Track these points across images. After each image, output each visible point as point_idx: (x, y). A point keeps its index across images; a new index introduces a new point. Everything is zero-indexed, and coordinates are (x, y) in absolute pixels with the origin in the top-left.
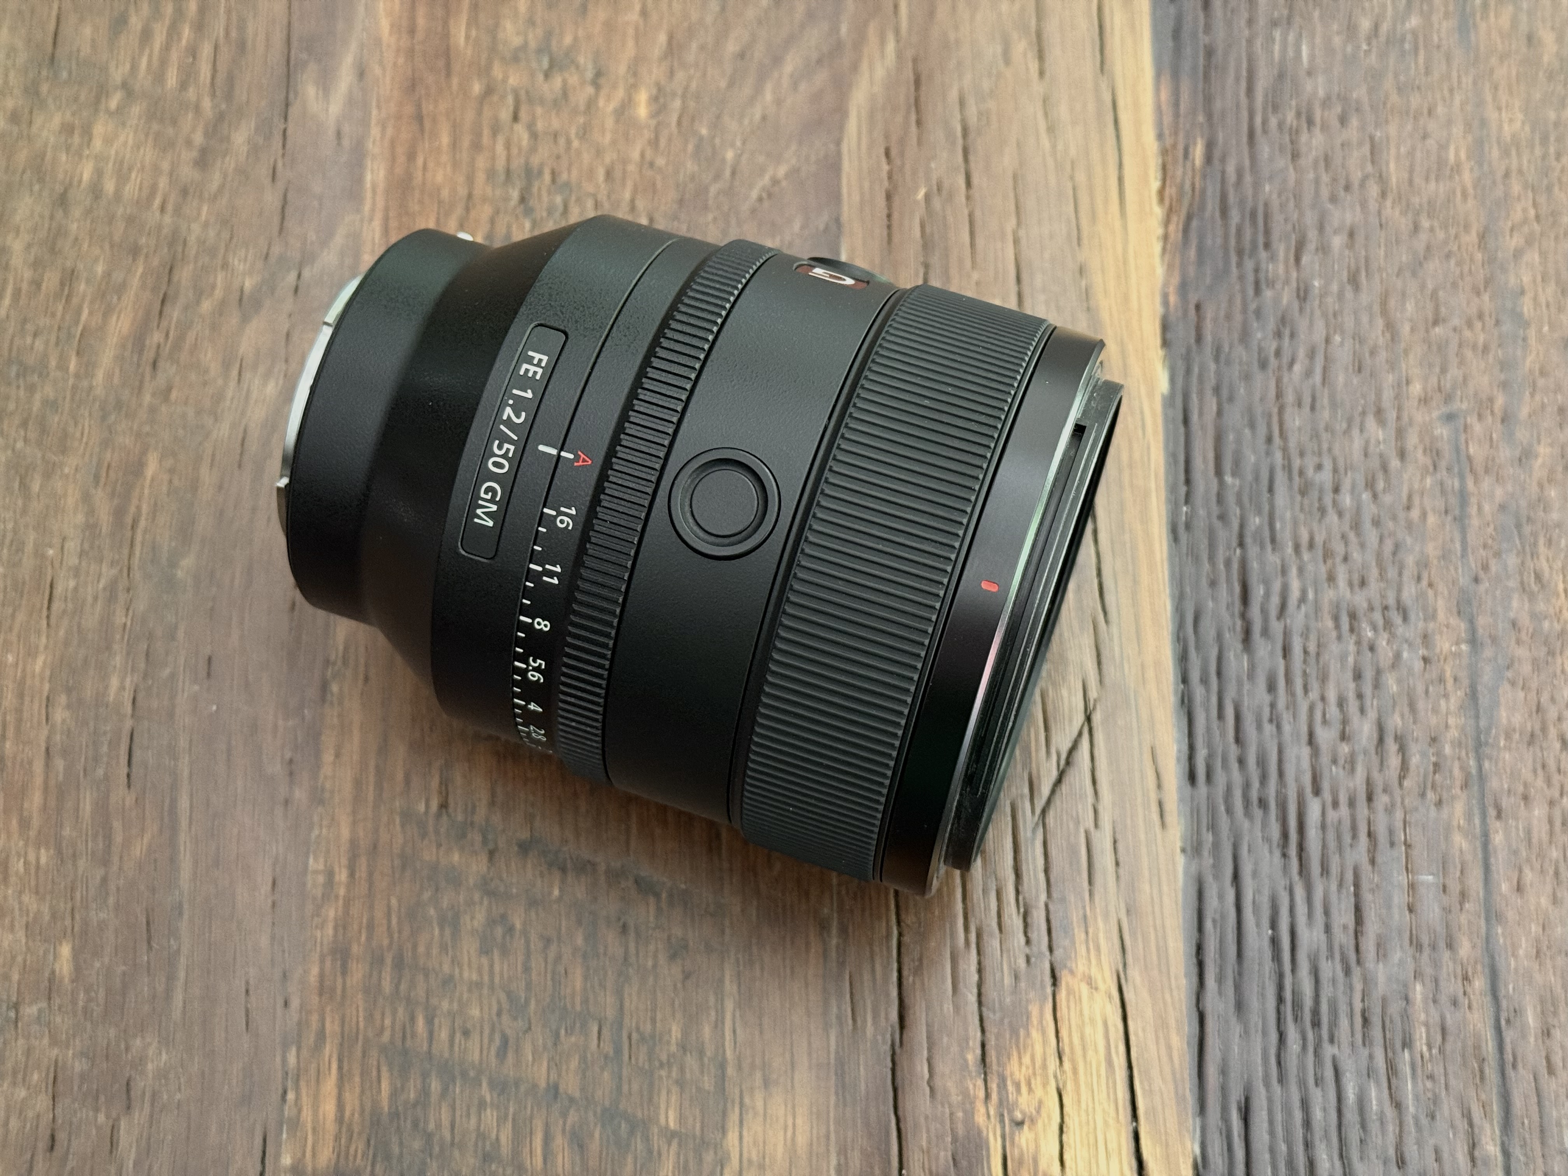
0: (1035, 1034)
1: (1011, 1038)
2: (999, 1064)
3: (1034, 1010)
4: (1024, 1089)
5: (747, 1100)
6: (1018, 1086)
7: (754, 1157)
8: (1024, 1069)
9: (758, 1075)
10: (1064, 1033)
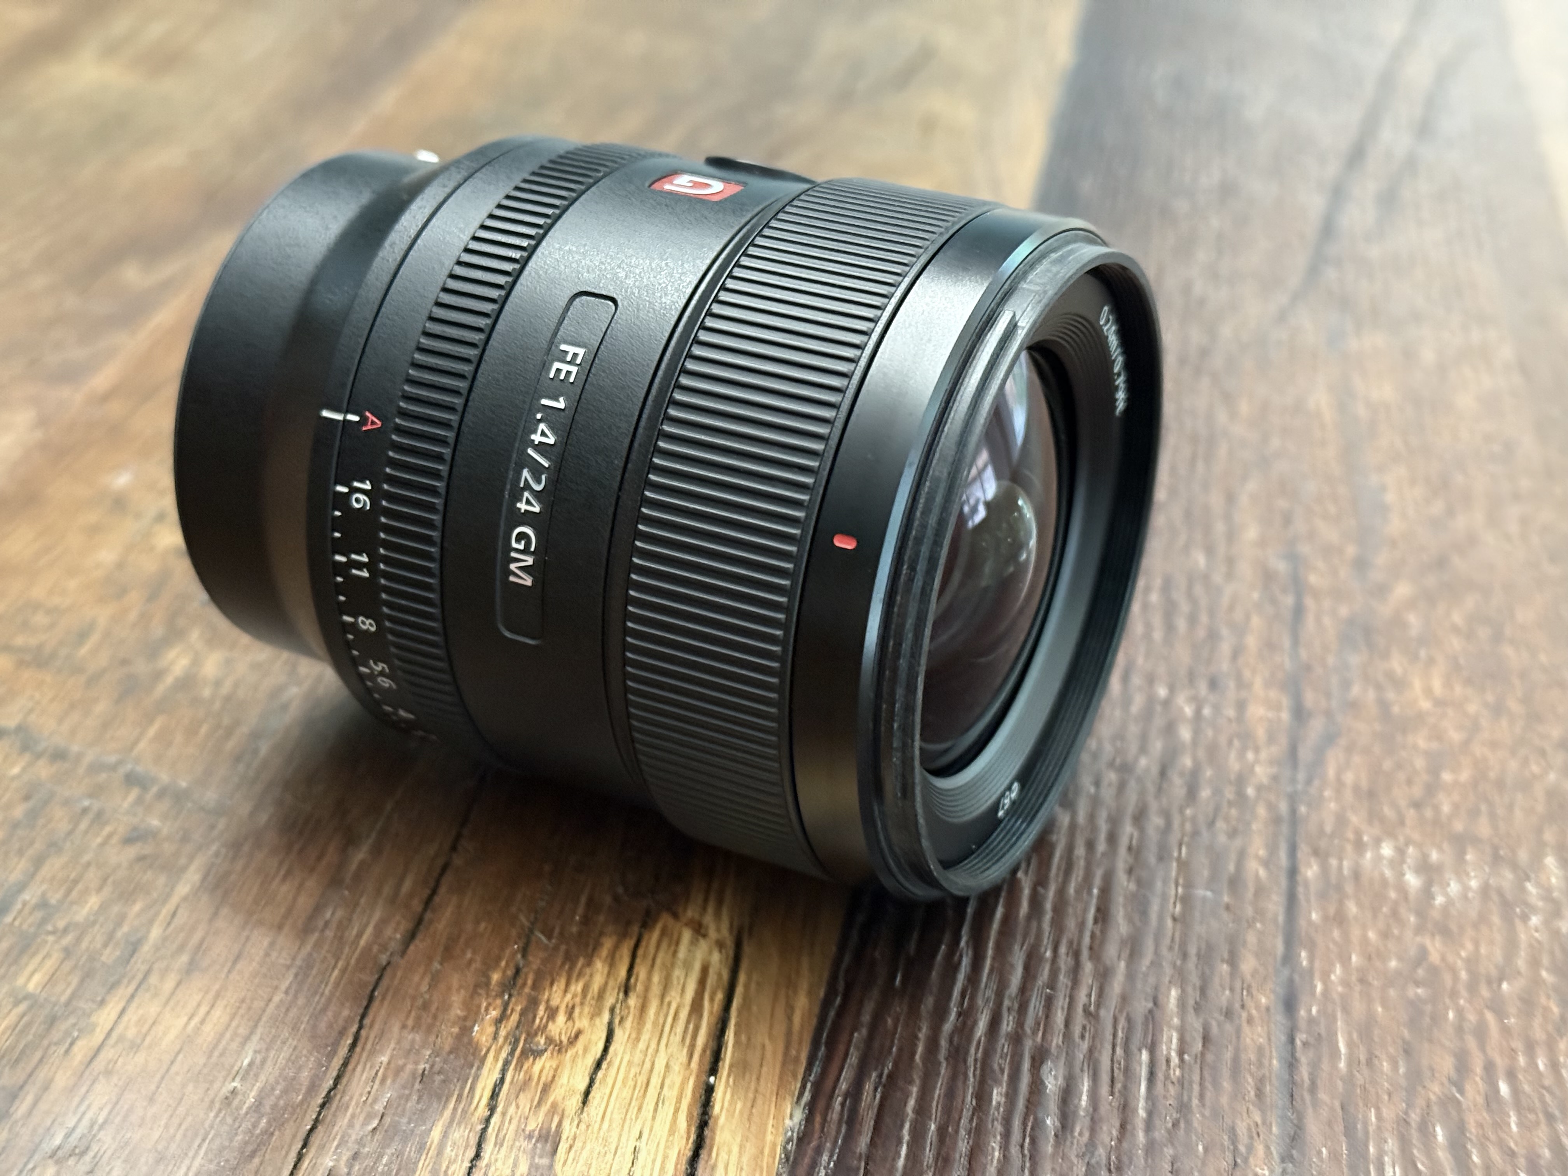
0: (600, 967)
1: (563, 964)
2: (535, 987)
3: (608, 944)
4: (561, 1018)
5: (153, 979)
6: (552, 1013)
7: (131, 1033)
8: (569, 996)
9: (184, 958)
10: (641, 971)
